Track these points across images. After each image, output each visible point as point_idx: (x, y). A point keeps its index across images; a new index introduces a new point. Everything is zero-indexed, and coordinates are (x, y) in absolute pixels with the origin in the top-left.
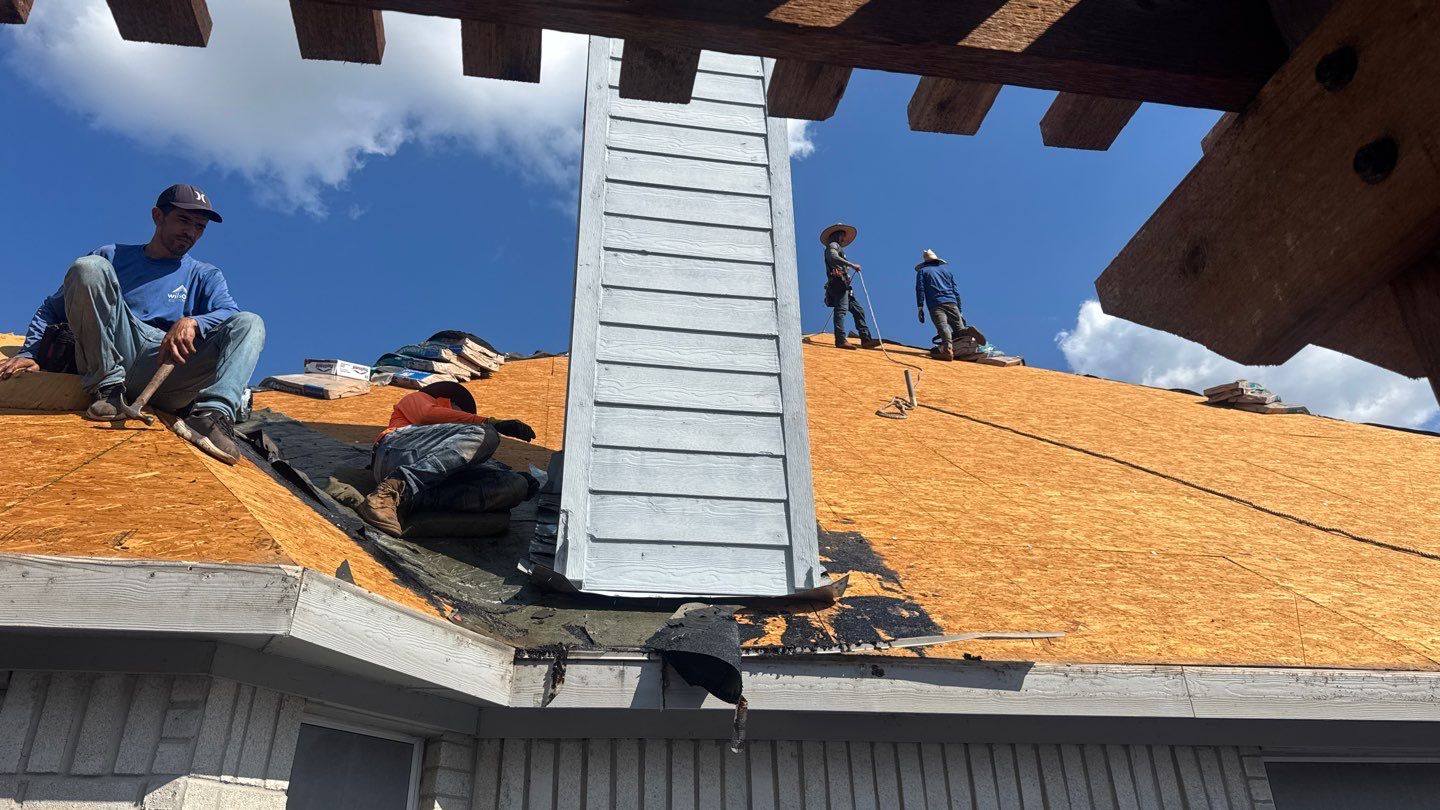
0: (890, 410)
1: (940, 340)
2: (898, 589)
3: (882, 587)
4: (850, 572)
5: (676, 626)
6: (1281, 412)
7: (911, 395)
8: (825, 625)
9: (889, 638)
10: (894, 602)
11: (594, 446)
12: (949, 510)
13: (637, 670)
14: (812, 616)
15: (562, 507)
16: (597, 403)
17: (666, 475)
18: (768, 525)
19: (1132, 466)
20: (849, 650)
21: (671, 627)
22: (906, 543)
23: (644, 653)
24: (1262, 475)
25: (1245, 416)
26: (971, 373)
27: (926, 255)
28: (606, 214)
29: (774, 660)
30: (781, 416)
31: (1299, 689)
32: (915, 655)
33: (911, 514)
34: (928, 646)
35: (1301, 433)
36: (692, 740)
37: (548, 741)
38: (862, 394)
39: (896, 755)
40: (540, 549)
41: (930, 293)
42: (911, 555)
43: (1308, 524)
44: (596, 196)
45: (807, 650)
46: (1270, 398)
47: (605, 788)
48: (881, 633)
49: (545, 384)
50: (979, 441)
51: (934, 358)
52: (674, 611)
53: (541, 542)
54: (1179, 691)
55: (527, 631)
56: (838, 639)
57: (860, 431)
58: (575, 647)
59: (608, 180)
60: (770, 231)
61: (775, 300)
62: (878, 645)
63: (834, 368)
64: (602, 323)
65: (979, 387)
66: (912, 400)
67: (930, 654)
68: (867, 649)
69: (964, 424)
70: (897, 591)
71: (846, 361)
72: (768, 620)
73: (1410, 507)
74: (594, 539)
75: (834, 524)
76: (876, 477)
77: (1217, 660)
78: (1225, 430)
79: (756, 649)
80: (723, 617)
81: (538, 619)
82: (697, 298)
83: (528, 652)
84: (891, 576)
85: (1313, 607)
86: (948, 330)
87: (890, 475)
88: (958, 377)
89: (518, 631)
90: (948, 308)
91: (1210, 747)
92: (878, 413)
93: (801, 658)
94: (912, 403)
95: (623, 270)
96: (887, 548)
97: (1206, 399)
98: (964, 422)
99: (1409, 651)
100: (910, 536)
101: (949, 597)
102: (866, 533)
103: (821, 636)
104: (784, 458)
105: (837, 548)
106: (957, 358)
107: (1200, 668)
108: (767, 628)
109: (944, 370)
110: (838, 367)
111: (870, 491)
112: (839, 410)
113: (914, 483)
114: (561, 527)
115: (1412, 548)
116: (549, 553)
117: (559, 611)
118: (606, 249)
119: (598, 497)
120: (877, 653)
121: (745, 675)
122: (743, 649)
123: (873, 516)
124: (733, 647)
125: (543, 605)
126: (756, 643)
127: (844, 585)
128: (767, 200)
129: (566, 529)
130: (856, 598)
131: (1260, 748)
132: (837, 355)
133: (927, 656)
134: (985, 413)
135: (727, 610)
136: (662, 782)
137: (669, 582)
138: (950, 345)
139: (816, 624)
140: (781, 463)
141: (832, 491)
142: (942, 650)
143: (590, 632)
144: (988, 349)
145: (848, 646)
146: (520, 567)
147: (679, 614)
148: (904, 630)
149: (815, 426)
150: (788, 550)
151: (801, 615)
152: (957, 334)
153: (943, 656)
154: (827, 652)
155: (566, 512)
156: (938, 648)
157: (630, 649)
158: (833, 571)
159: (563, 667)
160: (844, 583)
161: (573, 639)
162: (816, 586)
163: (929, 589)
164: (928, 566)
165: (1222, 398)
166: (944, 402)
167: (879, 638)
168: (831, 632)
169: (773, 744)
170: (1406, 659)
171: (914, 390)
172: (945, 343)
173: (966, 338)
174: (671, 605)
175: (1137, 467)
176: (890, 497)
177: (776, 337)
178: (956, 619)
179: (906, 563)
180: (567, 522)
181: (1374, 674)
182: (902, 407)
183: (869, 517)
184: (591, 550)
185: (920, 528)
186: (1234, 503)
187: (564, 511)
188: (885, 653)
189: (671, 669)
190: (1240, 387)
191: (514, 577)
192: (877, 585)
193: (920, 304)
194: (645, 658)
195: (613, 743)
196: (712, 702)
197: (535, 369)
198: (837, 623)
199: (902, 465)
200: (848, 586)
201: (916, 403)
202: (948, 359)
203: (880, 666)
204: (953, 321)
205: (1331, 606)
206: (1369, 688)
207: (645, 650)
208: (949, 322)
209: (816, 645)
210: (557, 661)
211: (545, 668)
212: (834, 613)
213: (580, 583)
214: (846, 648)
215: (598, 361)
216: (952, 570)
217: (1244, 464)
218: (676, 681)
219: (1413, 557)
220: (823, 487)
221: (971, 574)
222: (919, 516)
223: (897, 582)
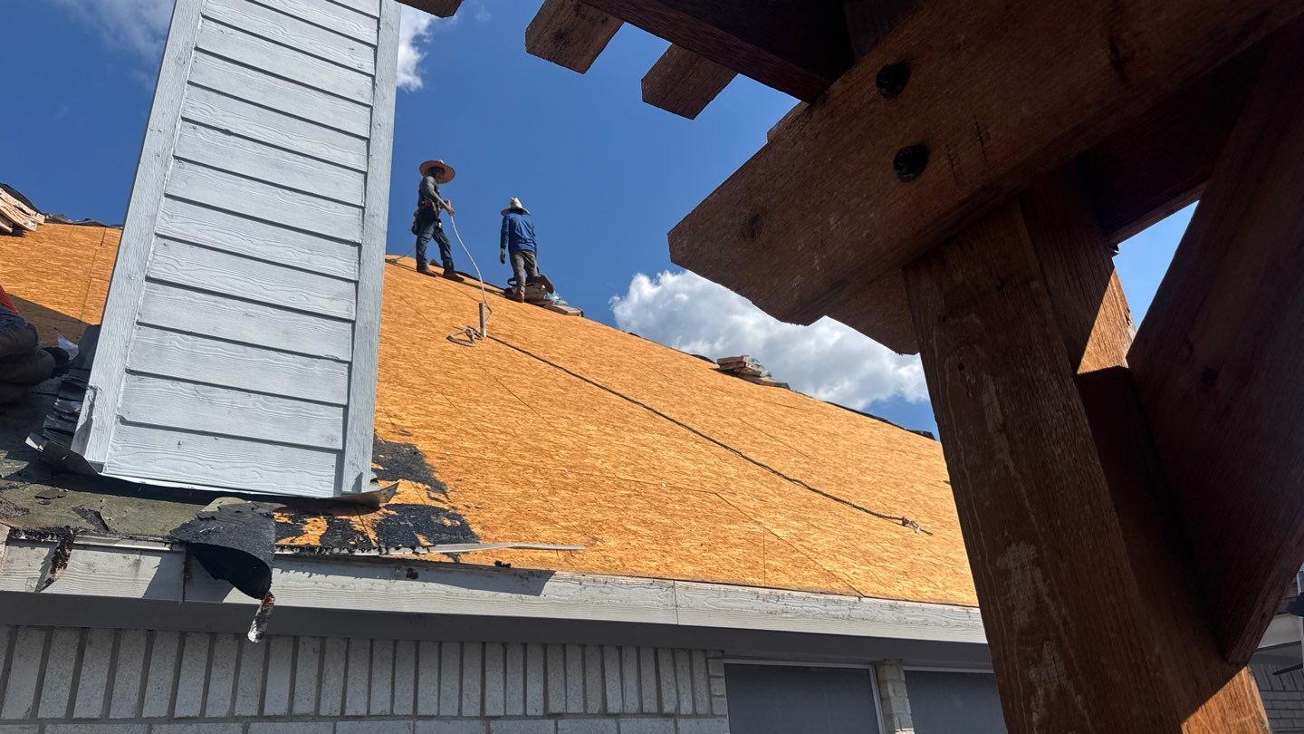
0: (460, 337)
1: (515, 283)
2: (445, 499)
3: (429, 497)
4: (400, 481)
5: (207, 519)
6: (770, 384)
7: (482, 326)
8: (367, 528)
9: (428, 544)
10: (437, 511)
11: (139, 323)
12: (502, 432)
13: (157, 560)
14: (355, 519)
15: (90, 383)
16: (148, 279)
17: (218, 364)
18: (324, 428)
19: (656, 412)
20: (387, 553)
21: (201, 519)
22: (458, 459)
23: (166, 543)
24: (751, 432)
25: (745, 385)
26: (537, 316)
27: (513, 203)
28: (189, 83)
29: (308, 559)
30: (353, 322)
31: (759, 604)
32: (451, 560)
33: (467, 433)
34: (464, 553)
35: (781, 403)
36: (208, 633)
37: (40, 628)
38: (437, 318)
39: (417, 652)
40: (58, 426)
41: (512, 239)
42: (460, 470)
43: (779, 474)
44: (180, 62)
45: (346, 551)
46: (764, 373)
47: (102, 679)
48: (422, 539)
49: (91, 253)
50: (536, 376)
51: (507, 297)
52: (207, 503)
53: (60, 418)
54: (669, 601)
55: (27, 511)
56: (378, 542)
57: (430, 352)
58: (85, 532)
59: (197, 49)
60: (368, 140)
61: (363, 208)
62: (417, 550)
63: (412, 291)
64: (167, 196)
65: (543, 329)
66: (482, 331)
67: (464, 560)
68: (406, 553)
69: (525, 359)
70: (443, 502)
71: (425, 286)
72: (308, 520)
73: (850, 469)
74: (123, 421)
75: (391, 435)
76: (439, 396)
77: (701, 577)
78: (729, 393)
79: (291, 548)
80: (261, 514)
81: (45, 500)
82: (279, 190)
83: (26, 533)
84: (439, 487)
85: (775, 540)
86: (523, 275)
87: (453, 395)
88: (525, 317)
89: (16, 509)
90: (526, 255)
91: (685, 650)
92: (449, 338)
93: (338, 559)
94: (482, 334)
95: (199, 144)
96: (439, 461)
97: (718, 367)
98: (526, 358)
99: (837, 579)
100: (463, 453)
101: (489, 510)
102: (421, 446)
103: (361, 539)
104: (350, 364)
105: (391, 458)
106: (527, 301)
107: (688, 583)
108: (306, 528)
109: (515, 310)
110: (417, 290)
111: (431, 408)
112: (412, 330)
113: (473, 406)
114: (86, 404)
115: (847, 501)
116: (68, 429)
117: (70, 493)
118: (184, 119)
119: (136, 377)
120: (415, 557)
121: (276, 573)
122: (278, 546)
123: (431, 431)
124: (266, 543)
125: (52, 485)
126: (292, 541)
127: (391, 493)
128: (369, 109)
129: (92, 406)
130: (402, 505)
131: (723, 652)
132: (418, 279)
133: (461, 562)
134: (545, 352)
135: (265, 508)
136: (169, 675)
137: (206, 474)
138: (523, 289)
139: (358, 528)
140: (346, 369)
141: (394, 403)
142: (476, 556)
143: (105, 518)
144: (555, 297)
145: (387, 549)
146: (29, 441)
147: (213, 507)
148: (444, 537)
149: (385, 341)
150: (340, 454)
151: (344, 517)
152: (530, 279)
153: (476, 562)
154: (366, 554)
155: (95, 389)
156: (473, 554)
157: (151, 538)
158: (383, 479)
159: (67, 551)
160: (393, 491)
161: (84, 523)
162: (363, 491)
163: (473, 502)
164: (475, 481)
165: (730, 368)
166: (511, 337)
167: (418, 544)
168: (372, 536)
169: (296, 640)
170: (835, 585)
171: (485, 323)
172: (518, 286)
173: (537, 285)
174: (205, 497)
175: (660, 414)
176: (450, 415)
177: (359, 245)
178: (493, 529)
179: (456, 477)
180: (94, 399)
181: (813, 596)
182: (472, 336)
183: (426, 431)
184: (119, 433)
185: (473, 446)
186: (728, 452)
187: (91, 388)
188: (422, 557)
189: (195, 561)
190: (744, 360)
191: (20, 452)
192: (424, 494)
193: (503, 247)
194: (167, 549)
195: (118, 634)
196: (236, 597)
197: (81, 237)
198: (380, 528)
199: (464, 388)
200: (395, 493)
201: (485, 335)
202: (521, 302)
203: (416, 570)
204: (529, 267)
205: (788, 540)
206: (808, 606)
207: (168, 540)
208: (525, 267)
209: (355, 546)
210: (61, 545)
211: (45, 551)
212: (378, 518)
213: (101, 466)
214: (384, 551)
215: (156, 234)
216: (495, 486)
217: (739, 422)
218: (200, 573)
219: (847, 507)
220: (386, 399)
221: (512, 491)
222: (474, 435)
223: (445, 493)
